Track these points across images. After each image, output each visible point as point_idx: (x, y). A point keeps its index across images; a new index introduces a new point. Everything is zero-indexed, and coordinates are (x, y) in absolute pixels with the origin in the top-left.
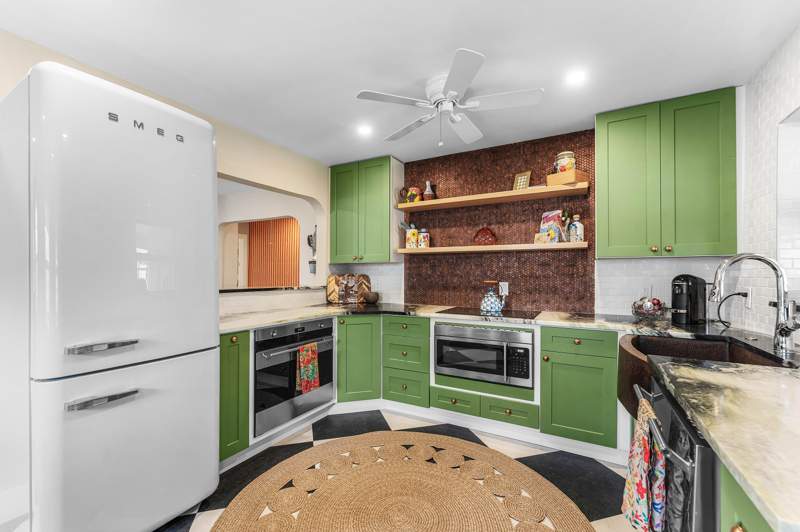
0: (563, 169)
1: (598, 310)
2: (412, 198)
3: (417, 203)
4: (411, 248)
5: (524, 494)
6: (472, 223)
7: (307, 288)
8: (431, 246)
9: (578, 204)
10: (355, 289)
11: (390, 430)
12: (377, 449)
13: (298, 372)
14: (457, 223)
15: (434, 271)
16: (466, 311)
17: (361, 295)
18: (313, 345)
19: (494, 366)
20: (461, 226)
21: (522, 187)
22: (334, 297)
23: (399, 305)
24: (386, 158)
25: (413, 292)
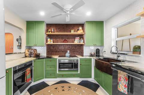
0: (80, 30)
1: (84, 55)
2: (49, 32)
3: (50, 33)
4: (49, 43)
5: (83, 91)
6: (62, 38)
7: (20, 53)
8: (53, 43)
9: (81, 36)
10: (33, 52)
11: (49, 86)
12: (49, 91)
13: (25, 77)
14: (59, 38)
15: (54, 48)
16: (63, 56)
17: (35, 54)
18: (29, 69)
19: (71, 67)
20: (60, 39)
21: (72, 32)
22: (27, 55)
23: (45, 56)
24: (43, 22)
25: (49, 53)
